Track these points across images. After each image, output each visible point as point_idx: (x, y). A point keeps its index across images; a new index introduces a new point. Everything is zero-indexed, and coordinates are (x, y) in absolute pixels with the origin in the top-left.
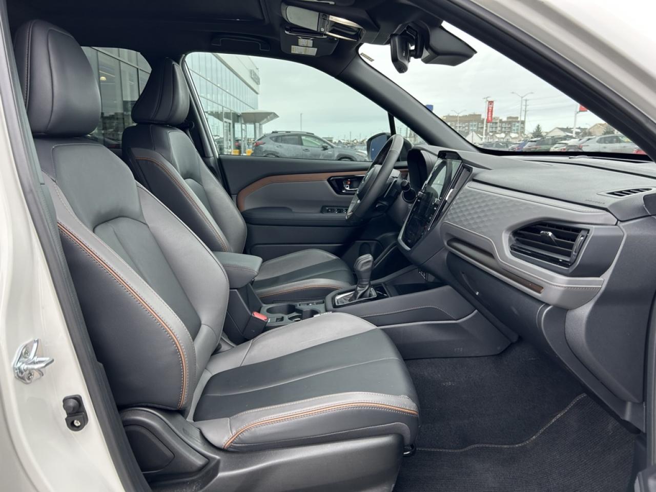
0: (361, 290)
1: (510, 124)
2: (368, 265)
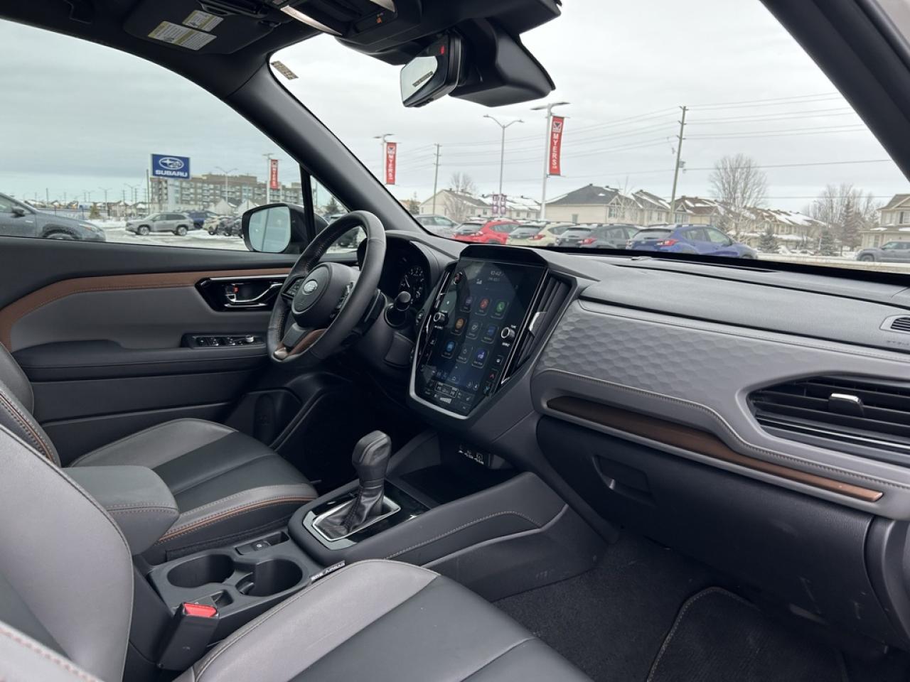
0: (370, 502)
2: (383, 452)
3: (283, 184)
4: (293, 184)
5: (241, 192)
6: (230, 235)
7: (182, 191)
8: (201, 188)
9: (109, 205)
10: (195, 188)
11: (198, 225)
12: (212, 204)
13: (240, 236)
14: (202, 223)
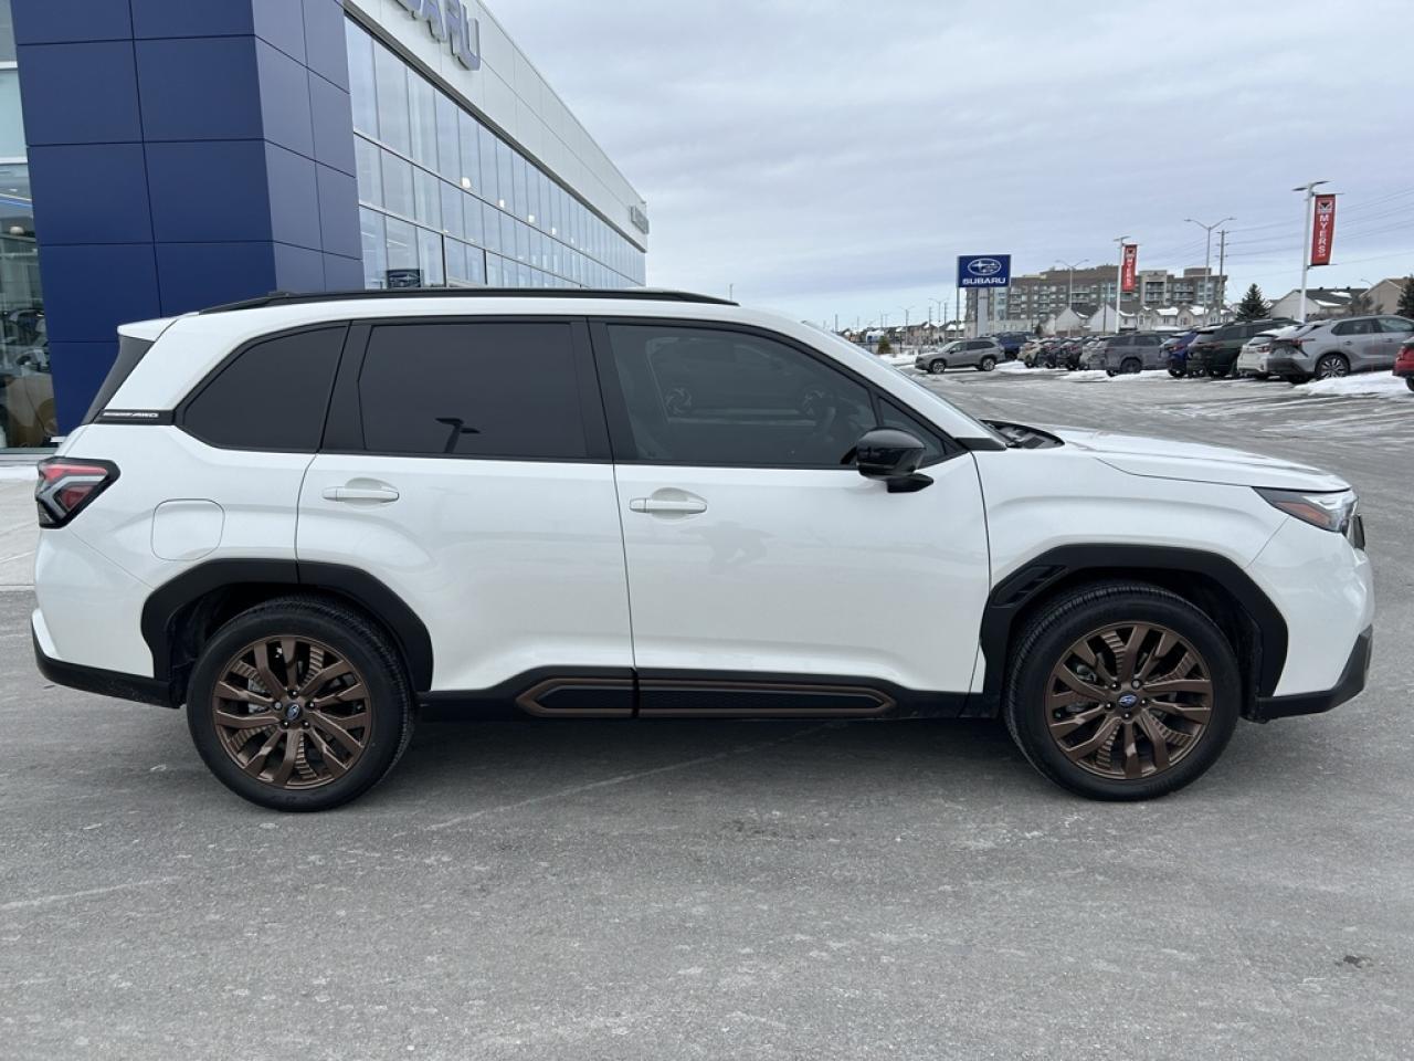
1: (1191, 285)
3: (1169, 273)
4: (1187, 272)
5: (1099, 295)
6: (1054, 367)
7: (1008, 301)
8: (1038, 293)
9: (910, 329)
10: (1030, 294)
11: (1011, 355)
12: (1053, 316)
13: (1067, 366)
14: (1017, 350)
